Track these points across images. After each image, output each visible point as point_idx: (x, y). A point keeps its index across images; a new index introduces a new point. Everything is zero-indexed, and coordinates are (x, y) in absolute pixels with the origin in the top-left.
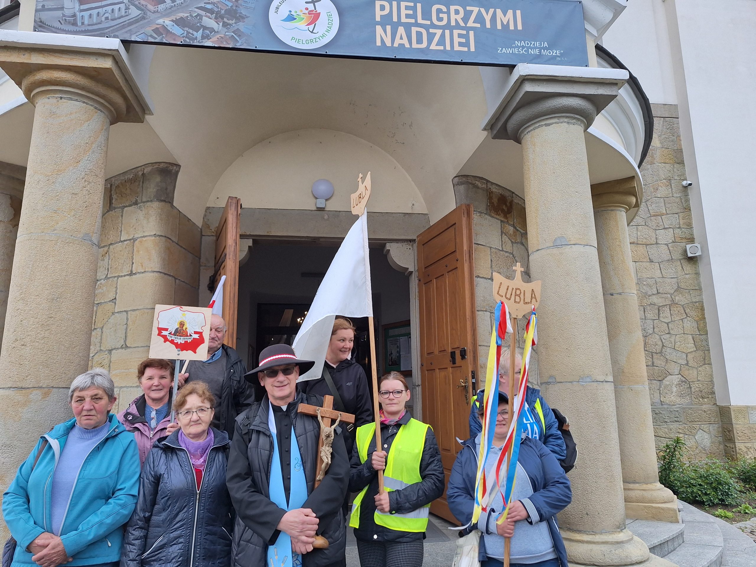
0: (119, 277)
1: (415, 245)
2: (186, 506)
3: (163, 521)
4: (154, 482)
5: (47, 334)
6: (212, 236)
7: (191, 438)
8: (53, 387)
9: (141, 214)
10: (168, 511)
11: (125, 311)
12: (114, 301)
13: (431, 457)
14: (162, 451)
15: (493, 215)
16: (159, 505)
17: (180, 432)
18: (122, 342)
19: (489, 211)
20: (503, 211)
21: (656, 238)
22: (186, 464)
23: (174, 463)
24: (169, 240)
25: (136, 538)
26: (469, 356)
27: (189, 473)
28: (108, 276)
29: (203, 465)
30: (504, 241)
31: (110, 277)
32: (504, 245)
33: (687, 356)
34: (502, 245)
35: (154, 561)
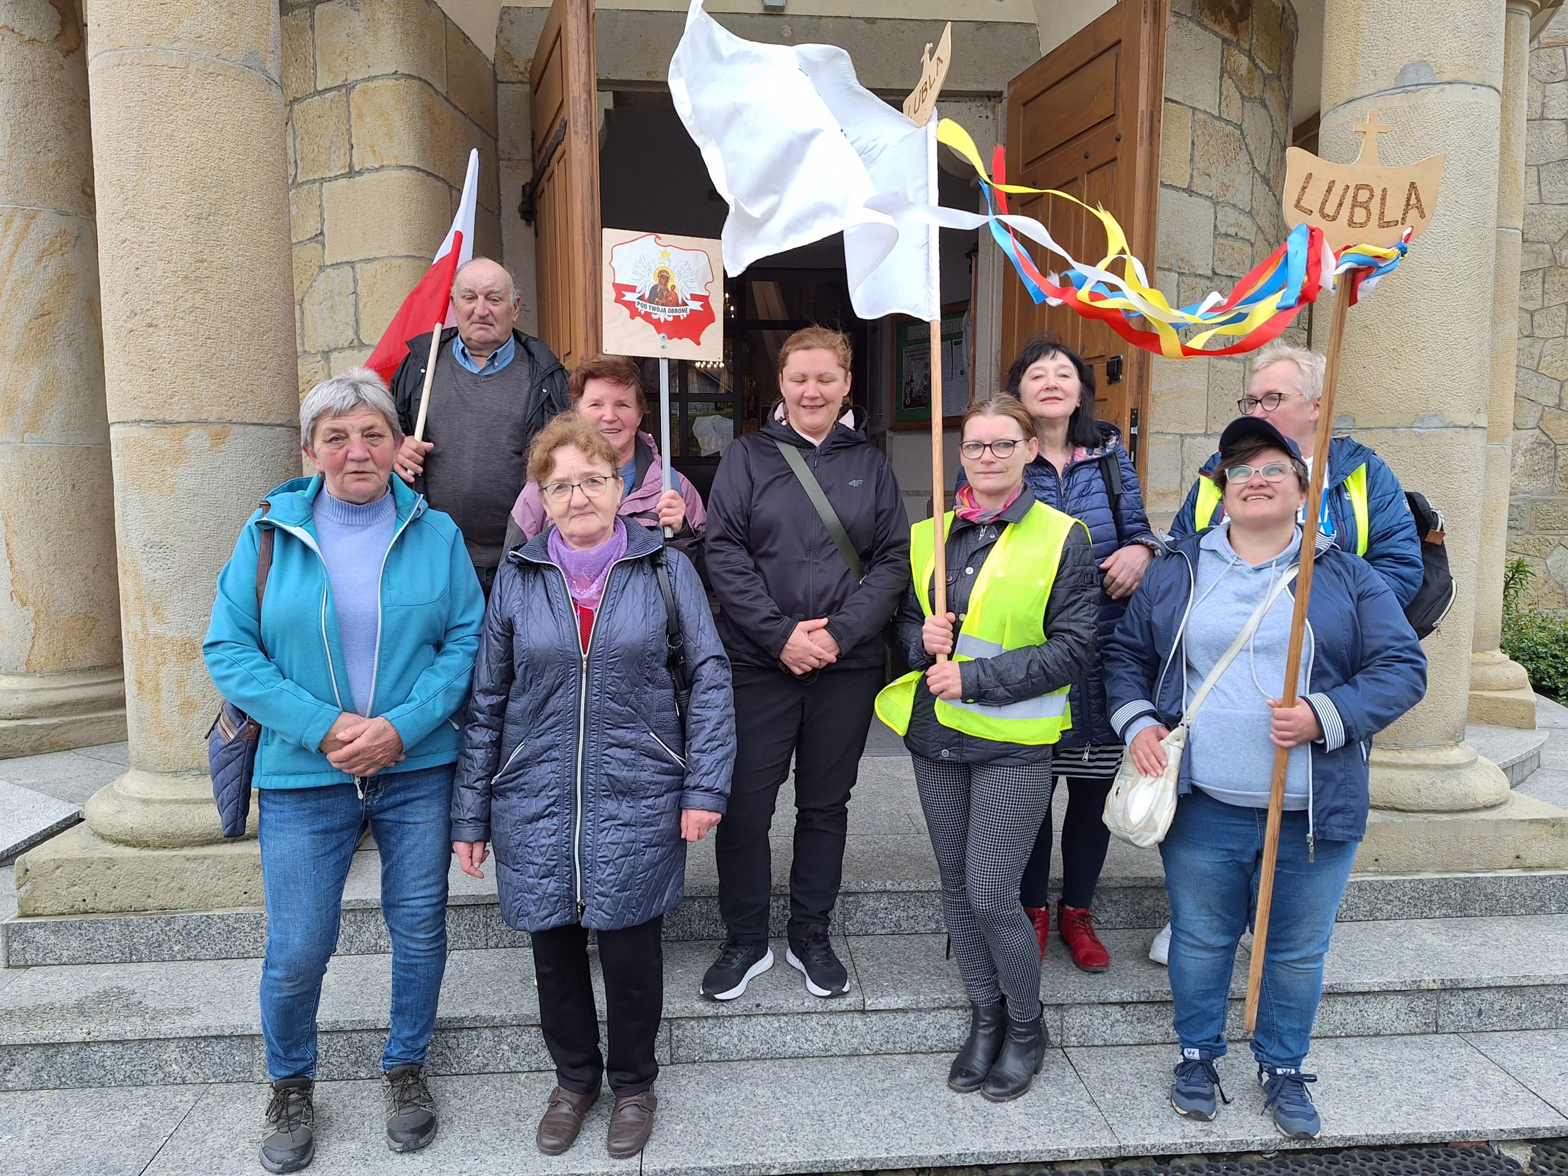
0: (323, 180)
1: (1003, 107)
2: (561, 684)
3: (523, 713)
4: (503, 635)
5: (199, 300)
6: (521, 82)
8: (230, 422)
9: (356, 22)
11: (348, 262)
12: (320, 238)
13: (1073, 591)
15: (1206, 21)
18: (350, 334)
19: (1197, 11)
20: (1230, 11)
21: (1543, 105)
22: (560, 597)
23: (538, 596)
24: (427, 88)
26: (1128, 375)
28: (299, 180)
29: (594, 601)
30: (1225, 93)
31: (303, 183)
32: (1224, 104)
33: (1562, 387)
34: (1220, 103)
35: (511, 790)
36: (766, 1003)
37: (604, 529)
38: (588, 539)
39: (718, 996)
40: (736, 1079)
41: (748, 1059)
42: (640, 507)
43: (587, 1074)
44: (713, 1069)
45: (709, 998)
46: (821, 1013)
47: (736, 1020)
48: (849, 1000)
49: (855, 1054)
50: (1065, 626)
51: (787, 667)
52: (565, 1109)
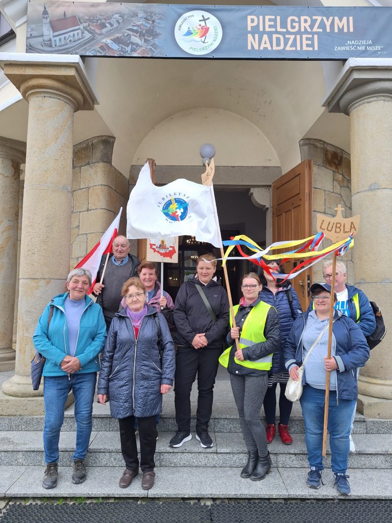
2: (130, 349)
13: (272, 326)
15: (327, 167)
35: (115, 379)
36: (188, 449)
37: (141, 307)
38: (137, 310)
39: (174, 446)
40: (179, 472)
41: (182, 466)
42: (155, 301)
43: (134, 465)
44: (172, 469)
45: (171, 446)
46: (204, 453)
47: (179, 454)
48: (212, 449)
49: (214, 467)
50: (270, 336)
51: (193, 347)
52: (127, 475)
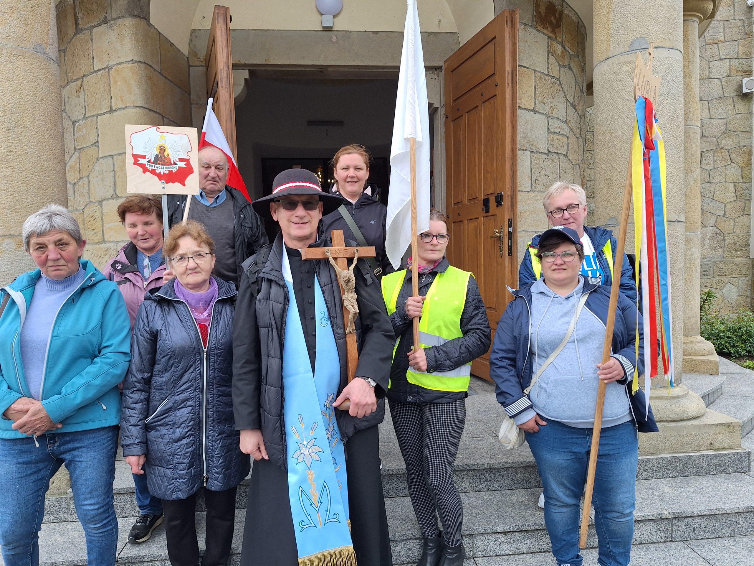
0: (98, 115)
1: (442, 74)
2: (191, 366)
3: (167, 383)
4: (150, 339)
6: (201, 66)
7: (191, 289)
9: (112, 35)
10: (170, 371)
11: (110, 156)
12: (97, 144)
13: (476, 308)
14: (156, 304)
15: (539, 28)
16: (159, 365)
17: (176, 281)
18: (112, 192)
19: (535, 23)
20: (551, 24)
21: (709, 72)
22: (187, 318)
23: (173, 318)
24: (150, 68)
25: (135, 401)
26: (506, 202)
27: (192, 328)
28: (87, 116)
29: (208, 320)
30: (550, 63)
32: (550, 68)
33: (725, 206)
34: (548, 68)
35: (159, 426)
37: (205, 281)
